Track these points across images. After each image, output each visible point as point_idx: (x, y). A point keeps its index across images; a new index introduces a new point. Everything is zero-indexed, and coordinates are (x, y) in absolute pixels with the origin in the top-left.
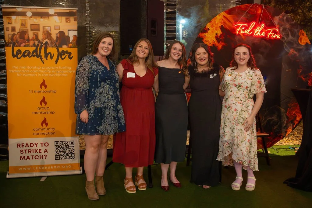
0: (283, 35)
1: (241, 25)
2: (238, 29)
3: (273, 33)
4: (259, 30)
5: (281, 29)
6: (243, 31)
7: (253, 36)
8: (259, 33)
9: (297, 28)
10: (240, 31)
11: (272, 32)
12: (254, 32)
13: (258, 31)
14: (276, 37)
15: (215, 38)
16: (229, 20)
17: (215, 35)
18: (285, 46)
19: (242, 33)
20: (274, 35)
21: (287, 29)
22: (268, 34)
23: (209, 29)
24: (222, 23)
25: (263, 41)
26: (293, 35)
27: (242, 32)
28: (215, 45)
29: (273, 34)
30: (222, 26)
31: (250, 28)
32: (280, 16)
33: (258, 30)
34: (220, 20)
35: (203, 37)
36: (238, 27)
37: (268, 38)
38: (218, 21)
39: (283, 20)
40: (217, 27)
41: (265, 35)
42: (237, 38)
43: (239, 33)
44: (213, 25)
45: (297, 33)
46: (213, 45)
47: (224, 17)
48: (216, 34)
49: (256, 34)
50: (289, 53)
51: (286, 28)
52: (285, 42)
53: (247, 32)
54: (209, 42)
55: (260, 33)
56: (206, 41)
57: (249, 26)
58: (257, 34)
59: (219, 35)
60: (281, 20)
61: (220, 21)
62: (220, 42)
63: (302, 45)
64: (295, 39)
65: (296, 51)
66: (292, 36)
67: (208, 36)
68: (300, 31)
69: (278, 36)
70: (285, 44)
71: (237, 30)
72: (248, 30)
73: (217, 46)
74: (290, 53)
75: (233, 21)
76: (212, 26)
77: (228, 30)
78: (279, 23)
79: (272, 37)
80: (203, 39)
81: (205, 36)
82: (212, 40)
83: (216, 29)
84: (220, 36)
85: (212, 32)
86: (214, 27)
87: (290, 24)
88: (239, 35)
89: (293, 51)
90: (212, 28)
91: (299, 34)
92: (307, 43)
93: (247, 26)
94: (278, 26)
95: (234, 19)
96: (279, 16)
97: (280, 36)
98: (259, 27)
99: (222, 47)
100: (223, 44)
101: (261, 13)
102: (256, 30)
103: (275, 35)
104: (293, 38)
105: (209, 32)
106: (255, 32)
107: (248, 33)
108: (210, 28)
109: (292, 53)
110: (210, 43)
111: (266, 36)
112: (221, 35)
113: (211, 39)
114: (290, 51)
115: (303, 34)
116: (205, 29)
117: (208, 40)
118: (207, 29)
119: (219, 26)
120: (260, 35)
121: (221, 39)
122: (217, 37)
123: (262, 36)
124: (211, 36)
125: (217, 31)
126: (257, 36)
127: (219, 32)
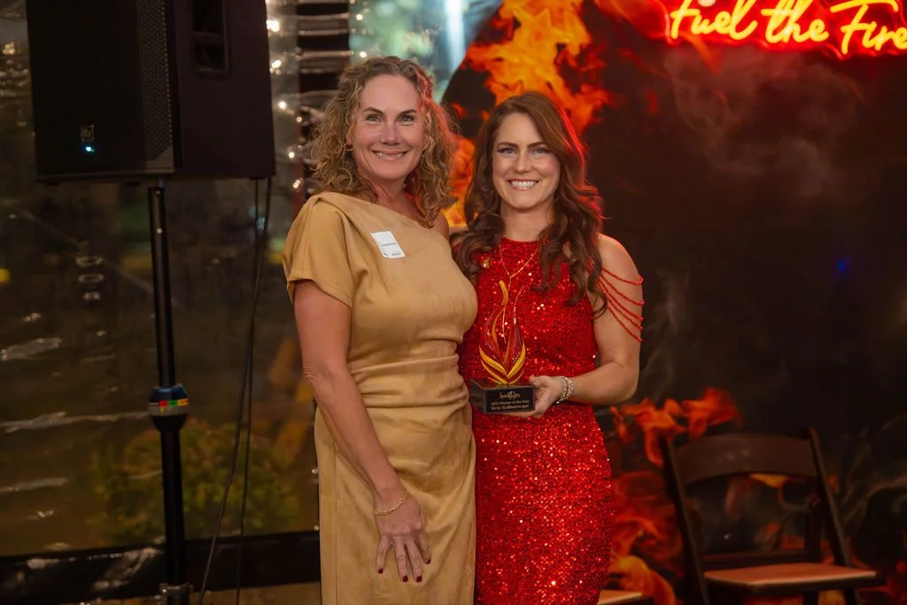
2: (679, 15)
3: (869, 23)
4: (792, 9)
6: (702, 20)
7: (758, 47)
8: (792, 29)
10: (686, 23)
11: (866, 19)
12: (764, 22)
13: (787, 19)
14: (889, 43)
15: (553, 70)
17: (550, 53)
19: (702, 35)
20: (875, 33)
22: (844, 29)
23: (516, 24)
25: (819, 67)
27: (700, 27)
29: (873, 26)
30: (587, 1)
33: (787, 12)
35: (488, 68)
36: (676, 1)
37: (845, 49)
40: (561, 11)
41: (826, 36)
42: (673, 62)
43: (682, 34)
48: (561, 47)
49: (775, 32)
53: (725, 24)
55: (797, 28)
56: (506, 86)
58: (784, 36)
59: (574, 51)
62: (584, 89)
67: (516, 60)
69: (900, 38)
71: (672, 21)
72: (731, 15)
76: (535, 6)
77: (624, 19)
79: (865, 43)
80: (487, 75)
81: (500, 60)
82: (538, 79)
83: (558, 20)
84: (578, 59)
85: (538, 36)
86: (546, 12)
88: (683, 43)
90: (535, 14)
99: (595, 112)
100: (599, 96)
102: (776, 14)
103: (884, 29)
105: (522, 37)
106: (773, 25)
107: (730, 29)
108: (525, 17)
111: (835, 38)
112: (584, 50)
116: (500, 25)
117: (515, 80)
118: (507, 21)
119: (573, 4)
120: (799, 38)
121: (584, 70)
122: (565, 61)
123: (810, 40)
124: (530, 61)
125: (563, 29)
126: (780, 42)
127: (571, 35)
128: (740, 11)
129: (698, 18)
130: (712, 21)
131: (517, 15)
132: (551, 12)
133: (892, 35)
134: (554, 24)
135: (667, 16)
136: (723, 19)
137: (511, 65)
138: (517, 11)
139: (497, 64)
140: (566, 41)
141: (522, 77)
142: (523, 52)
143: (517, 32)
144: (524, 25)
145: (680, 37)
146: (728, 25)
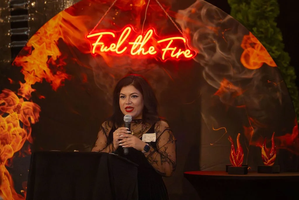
0: (200, 49)
1: (101, 34)
2: (95, 45)
3: (174, 47)
4: (141, 41)
5: (196, 36)
6: (105, 46)
8: (141, 50)
9: (235, 32)
10: (98, 48)
11: (171, 46)
12: (130, 47)
13: (140, 45)
14: (182, 56)
15: (46, 66)
16: (76, 26)
17: (45, 59)
18: (207, 75)
19: (104, 52)
20: (176, 52)
21: (211, 37)
22: (163, 50)
23: (33, 49)
24: (60, 34)
25: (153, 65)
26: (226, 48)
27: (104, 49)
28: (48, 78)
29: (174, 49)
30: (60, 39)
31: (121, 40)
32: (192, 9)
33: (139, 43)
34: (56, 27)
35: (22, 65)
36: (94, 39)
37: (163, 58)
38: (52, 30)
39: (199, 17)
40: (50, 44)
41: (155, 52)
42: (93, 63)
43: (97, 52)
44: (41, 39)
45: (236, 44)
46: (43, 79)
47: (64, 20)
48: (49, 57)
49: (134, 51)
50: (217, 90)
51: (209, 34)
52: (206, 65)
53: (114, 48)
54: (34, 73)
55: (143, 50)
56: (28, 72)
57: (118, 35)
58: (138, 52)
59: (55, 58)
60: (195, 16)
61: (56, 30)
62: (58, 73)
63: (251, 71)
64: (233, 57)
65: (236, 83)
66: (223, 49)
67: (32, 62)
68: (245, 37)
69: (187, 54)
70: (207, 69)
71: (93, 47)
72: (116, 45)
73: (52, 81)
74: (220, 89)
75: (83, 28)
76: (40, 42)
77: (75, 47)
78: (189, 24)
79: (172, 55)
80: (22, 68)
81: (26, 62)
82: (40, 69)
83: (48, 47)
84: (55, 61)
85: (41, 53)
86: (44, 44)
87: (218, 25)
88: (98, 56)
89: (228, 84)
90: (40, 45)
91: (242, 45)
92: (264, 65)
93: (114, 36)
94: (187, 31)
95: (86, 23)
96: (189, 9)
97: (192, 52)
98: (140, 37)
99: (62, 82)
100: (64, 76)
101: (145, 6)
102: (135, 44)
103: (180, 50)
104: (226, 56)
105: (35, 53)
106: (133, 48)
107: (116, 50)
108: (36, 46)
109: (225, 87)
110: (36, 76)
111: (160, 53)
112: (58, 58)
113: (39, 67)
114: (219, 85)
115: (253, 45)
116: (26, 49)
117: (32, 70)
118: (30, 47)
119: (54, 41)
120: (144, 53)
121: (58, 66)
122: (51, 62)
123: (149, 54)
124: (38, 63)
125: (51, 51)
126: (137, 55)
127: (54, 53)
128: (120, 43)
129: (103, 46)
130: (109, 47)
131: (33, 45)
132: (46, 44)
133: (183, 52)
134: (47, 49)
135: (91, 45)
136: (113, 46)
137: (31, 64)
138: (33, 43)
139: (25, 64)
140: (52, 55)
141: (34, 68)
142: (35, 59)
143: (33, 52)
144: (36, 48)
145: (95, 53)
146: (115, 48)
